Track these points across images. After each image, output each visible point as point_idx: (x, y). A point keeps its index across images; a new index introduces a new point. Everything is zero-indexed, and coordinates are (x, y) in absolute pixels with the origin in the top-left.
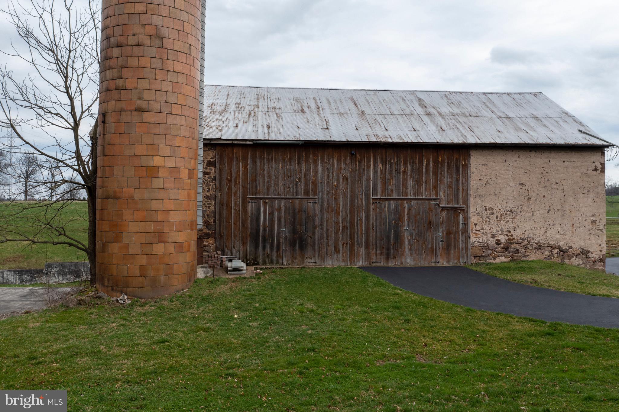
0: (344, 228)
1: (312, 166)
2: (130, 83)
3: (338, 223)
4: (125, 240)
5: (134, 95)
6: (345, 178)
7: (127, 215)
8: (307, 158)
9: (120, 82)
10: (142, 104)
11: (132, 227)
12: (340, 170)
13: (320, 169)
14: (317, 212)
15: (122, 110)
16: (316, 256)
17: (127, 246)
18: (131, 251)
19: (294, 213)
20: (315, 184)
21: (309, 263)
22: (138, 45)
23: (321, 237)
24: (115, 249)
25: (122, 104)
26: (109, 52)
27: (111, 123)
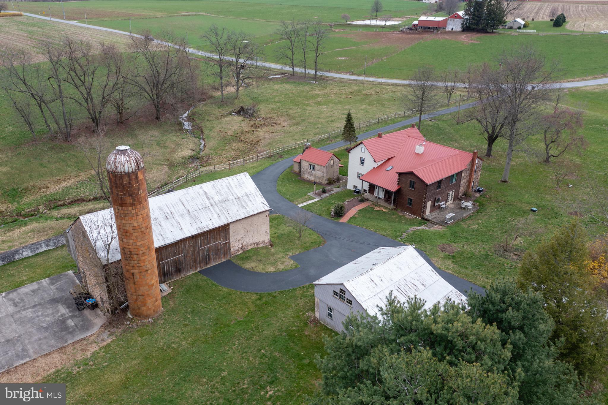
0: (192, 261)
3: (190, 260)
4: (147, 305)
5: (144, 267)
6: (191, 245)
9: (139, 265)
11: (149, 301)
13: (183, 247)
14: (183, 259)
15: (141, 272)
16: (184, 272)
17: (148, 307)
19: (176, 262)
21: (182, 275)
23: (185, 266)
24: (144, 308)
25: (141, 271)
26: (132, 256)
27: (137, 276)
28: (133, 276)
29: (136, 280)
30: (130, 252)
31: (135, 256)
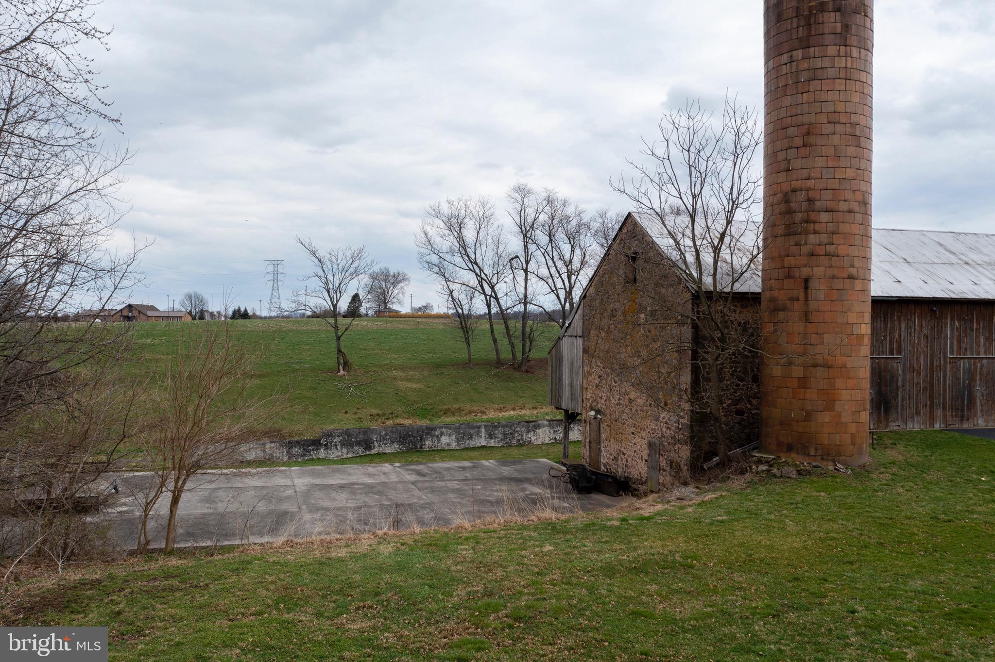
0: (925, 388)
1: (896, 323)
2: (842, 250)
3: (918, 383)
4: (838, 408)
5: (846, 262)
6: (926, 336)
7: (839, 383)
8: (892, 314)
9: (831, 249)
10: (853, 271)
11: (845, 395)
12: (921, 327)
13: (903, 325)
14: (900, 372)
15: (834, 277)
16: (899, 418)
17: (839, 415)
18: (843, 420)
19: (880, 373)
20: (899, 343)
21: (894, 426)
22: (849, 211)
23: (903, 399)
24: (825, 418)
25: (834, 271)
26: (813, 216)
27: (819, 290)
28: (806, 288)
29: (812, 304)
30: (810, 200)
31: (824, 217)
